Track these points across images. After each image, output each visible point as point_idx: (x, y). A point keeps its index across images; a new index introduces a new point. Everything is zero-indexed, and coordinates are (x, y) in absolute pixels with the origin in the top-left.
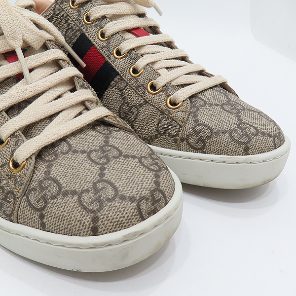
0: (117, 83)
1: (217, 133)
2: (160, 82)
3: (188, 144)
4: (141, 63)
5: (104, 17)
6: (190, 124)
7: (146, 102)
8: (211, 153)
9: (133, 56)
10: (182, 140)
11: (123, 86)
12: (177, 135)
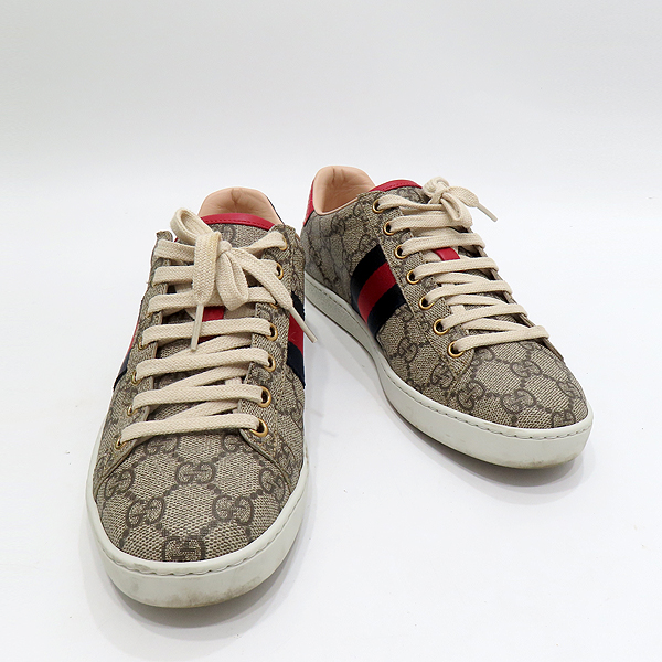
0: (402, 312)
1: (489, 396)
2: (448, 322)
3: (458, 401)
4: (433, 295)
5: (408, 230)
6: (466, 379)
7: (428, 343)
8: (478, 416)
9: (428, 284)
10: (453, 395)
11: (408, 318)
12: (448, 388)
